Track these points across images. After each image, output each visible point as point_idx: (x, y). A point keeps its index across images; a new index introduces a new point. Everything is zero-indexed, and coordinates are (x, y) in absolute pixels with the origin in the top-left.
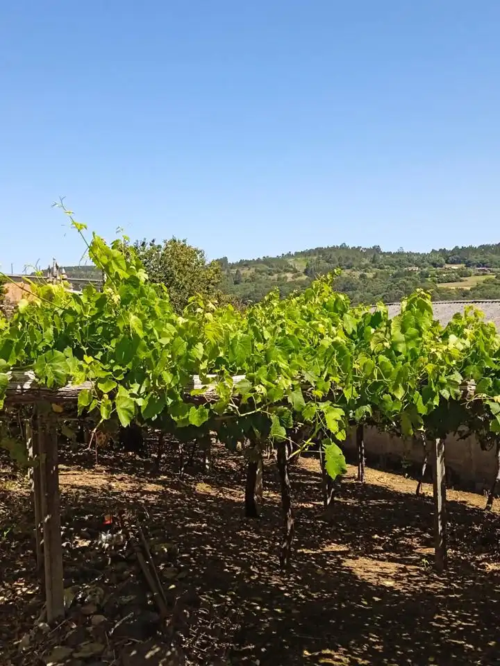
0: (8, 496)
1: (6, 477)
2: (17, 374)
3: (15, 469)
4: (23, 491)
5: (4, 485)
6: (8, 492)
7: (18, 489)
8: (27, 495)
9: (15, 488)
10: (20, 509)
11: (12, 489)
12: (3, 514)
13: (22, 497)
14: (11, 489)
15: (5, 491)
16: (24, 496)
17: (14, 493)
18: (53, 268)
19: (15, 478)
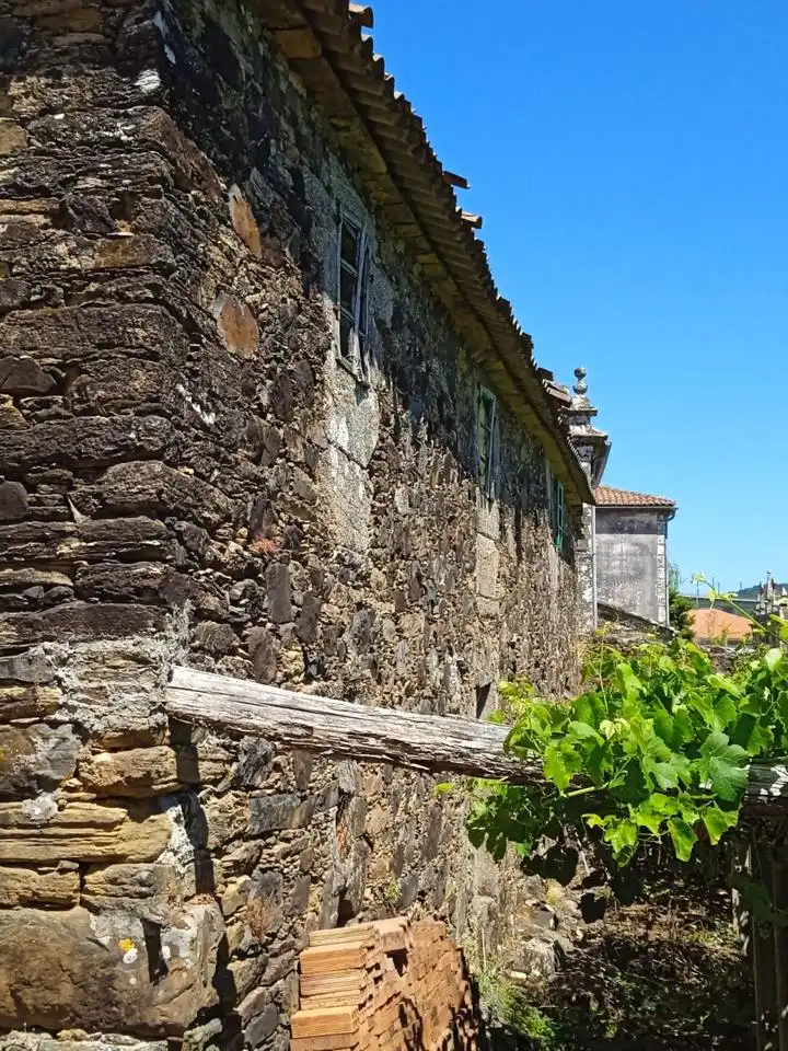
0: (704, 958)
1: (698, 924)
2: (758, 770)
3: (713, 912)
4: (727, 951)
5: (696, 936)
6: (702, 949)
7: (718, 947)
8: (733, 958)
9: (712, 943)
10: (724, 981)
11: (709, 945)
12: (697, 984)
13: (725, 962)
14: (707, 945)
15: (697, 947)
16: (729, 959)
17: (712, 953)
18: (766, 586)
19: (712, 927)
